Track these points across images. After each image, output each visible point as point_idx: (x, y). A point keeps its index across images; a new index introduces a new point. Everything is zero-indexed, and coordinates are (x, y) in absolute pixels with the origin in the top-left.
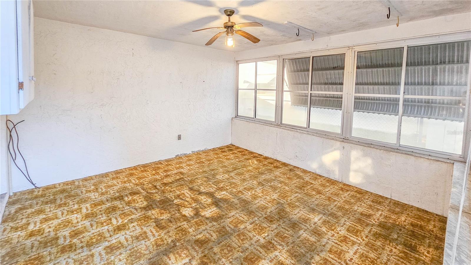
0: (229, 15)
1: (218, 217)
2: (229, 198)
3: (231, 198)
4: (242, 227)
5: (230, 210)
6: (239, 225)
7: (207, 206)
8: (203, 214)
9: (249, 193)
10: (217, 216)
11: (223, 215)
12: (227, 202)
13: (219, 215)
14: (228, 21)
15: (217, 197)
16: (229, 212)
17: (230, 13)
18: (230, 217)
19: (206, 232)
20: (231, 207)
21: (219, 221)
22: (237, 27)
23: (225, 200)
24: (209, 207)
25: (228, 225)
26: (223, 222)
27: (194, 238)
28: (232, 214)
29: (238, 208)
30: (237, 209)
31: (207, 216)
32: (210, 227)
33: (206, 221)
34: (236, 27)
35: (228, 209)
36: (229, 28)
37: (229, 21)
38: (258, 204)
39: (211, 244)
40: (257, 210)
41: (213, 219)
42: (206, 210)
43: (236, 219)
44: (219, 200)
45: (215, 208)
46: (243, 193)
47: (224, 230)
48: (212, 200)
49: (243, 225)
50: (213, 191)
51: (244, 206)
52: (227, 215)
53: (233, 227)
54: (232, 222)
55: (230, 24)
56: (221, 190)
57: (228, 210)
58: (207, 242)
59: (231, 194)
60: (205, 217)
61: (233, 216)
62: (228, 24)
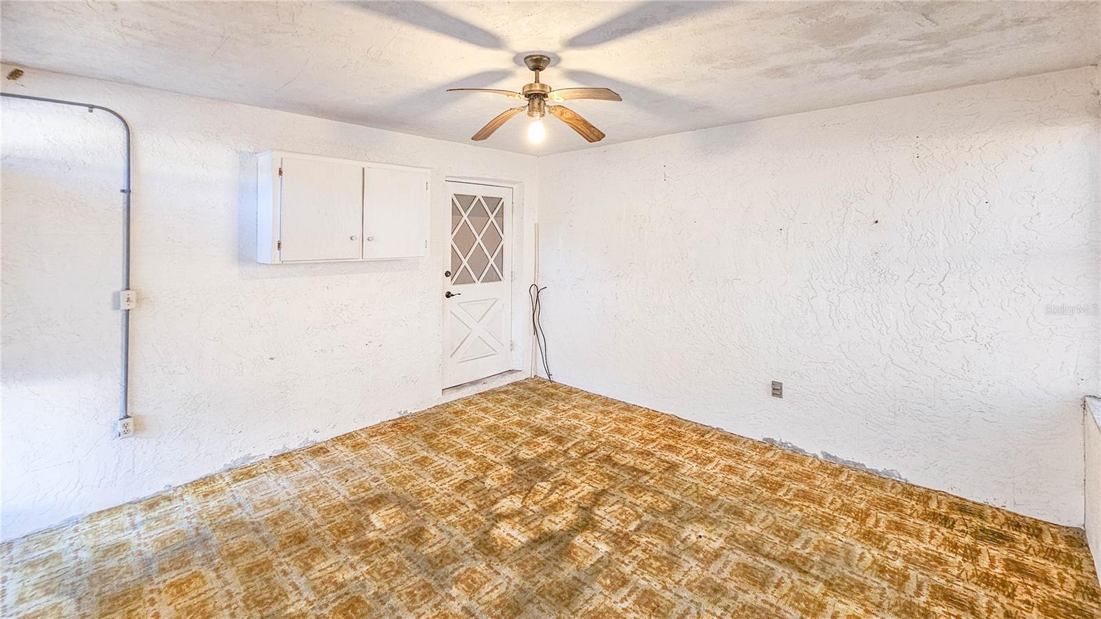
0: (535, 69)
14: (534, 82)
17: (538, 63)
22: (556, 97)
34: (554, 98)
36: (536, 97)
37: (537, 81)
55: (537, 88)
62: (533, 89)
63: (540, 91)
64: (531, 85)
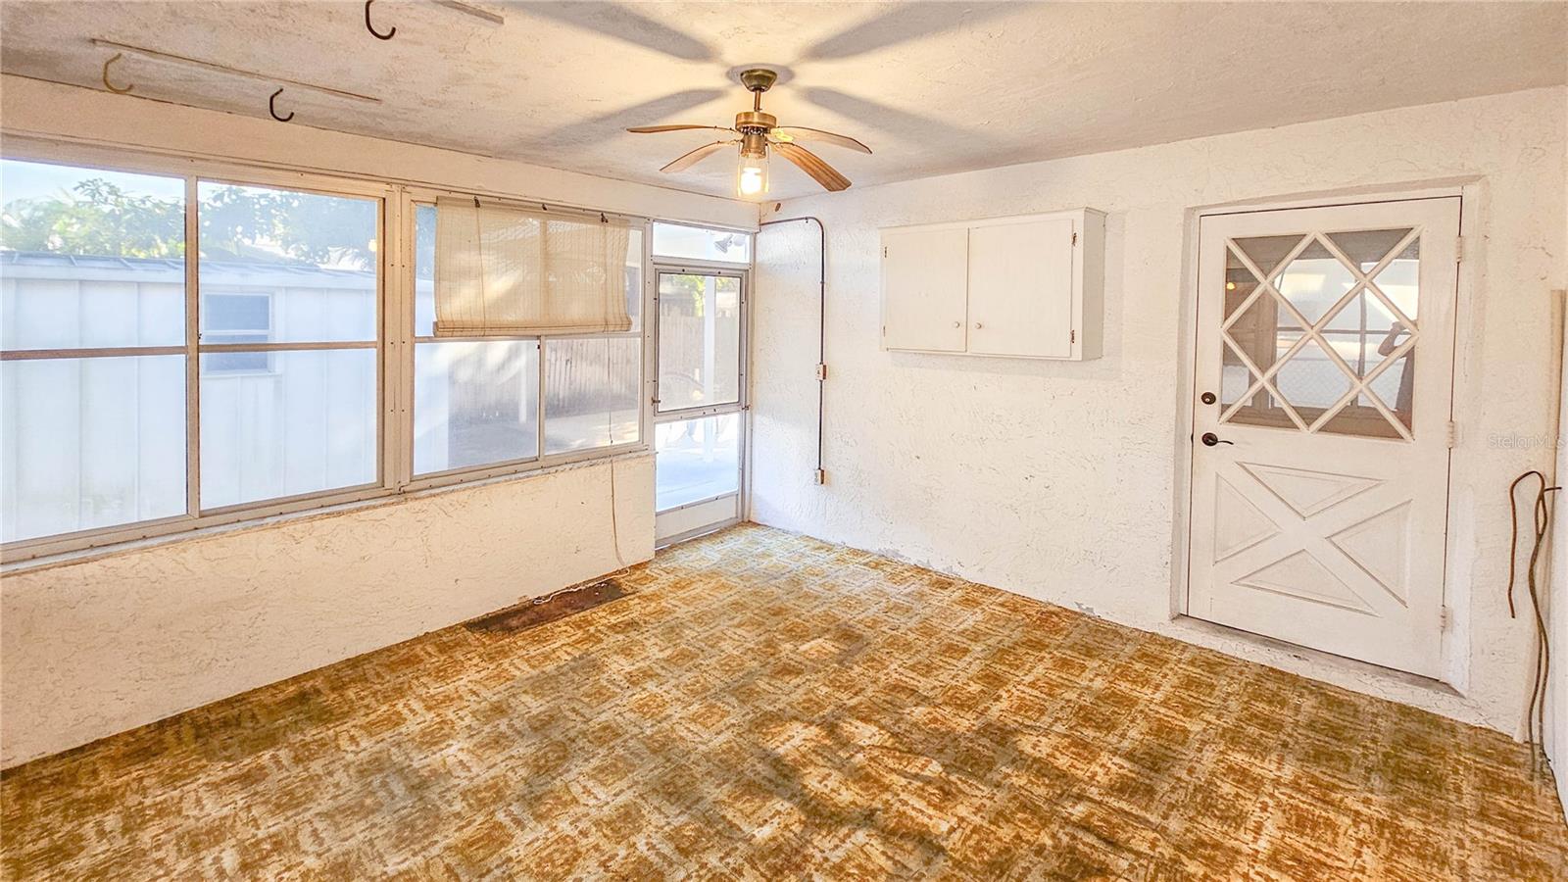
0: (758, 89)
1: (762, 724)
2: (738, 805)
3: (730, 805)
4: (695, 707)
5: (731, 748)
6: (703, 710)
7: (813, 757)
8: (814, 730)
9: (642, 847)
10: (768, 729)
11: (750, 731)
12: (744, 780)
13: (764, 730)
14: (751, 110)
15: (787, 805)
16: (733, 744)
17: (759, 80)
18: (728, 728)
19: (787, 690)
20: (726, 761)
21: (758, 715)
23: (752, 789)
24: (804, 756)
25: (734, 707)
26: (748, 713)
27: (808, 677)
28: (722, 738)
29: (703, 762)
30: (706, 756)
31: (797, 726)
32: (779, 699)
33: (794, 711)
35: (737, 753)
36: (755, 132)
37: (757, 108)
38: (623, 784)
39: (767, 670)
40: (637, 761)
41: (778, 718)
42: (809, 745)
43: (709, 725)
44: (777, 786)
45: (781, 751)
46: (670, 838)
47: (742, 697)
48: (805, 787)
49: (691, 713)
50: (817, 840)
51: (679, 772)
52: (738, 734)
53: (719, 704)
54: (722, 717)
55: (757, 119)
56: (779, 849)
57: (737, 749)
58: (779, 672)
59: (732, 825)
60: (802, 721)
61: (722, 731)
62: (750, 120)
63: (759, 123)
64: (747, 115)
